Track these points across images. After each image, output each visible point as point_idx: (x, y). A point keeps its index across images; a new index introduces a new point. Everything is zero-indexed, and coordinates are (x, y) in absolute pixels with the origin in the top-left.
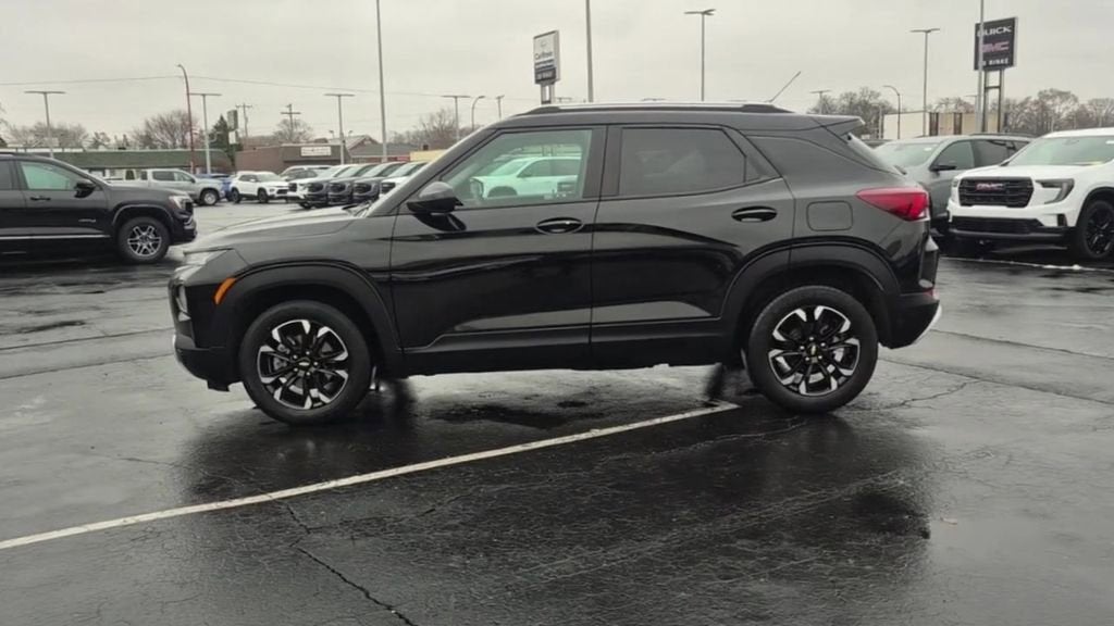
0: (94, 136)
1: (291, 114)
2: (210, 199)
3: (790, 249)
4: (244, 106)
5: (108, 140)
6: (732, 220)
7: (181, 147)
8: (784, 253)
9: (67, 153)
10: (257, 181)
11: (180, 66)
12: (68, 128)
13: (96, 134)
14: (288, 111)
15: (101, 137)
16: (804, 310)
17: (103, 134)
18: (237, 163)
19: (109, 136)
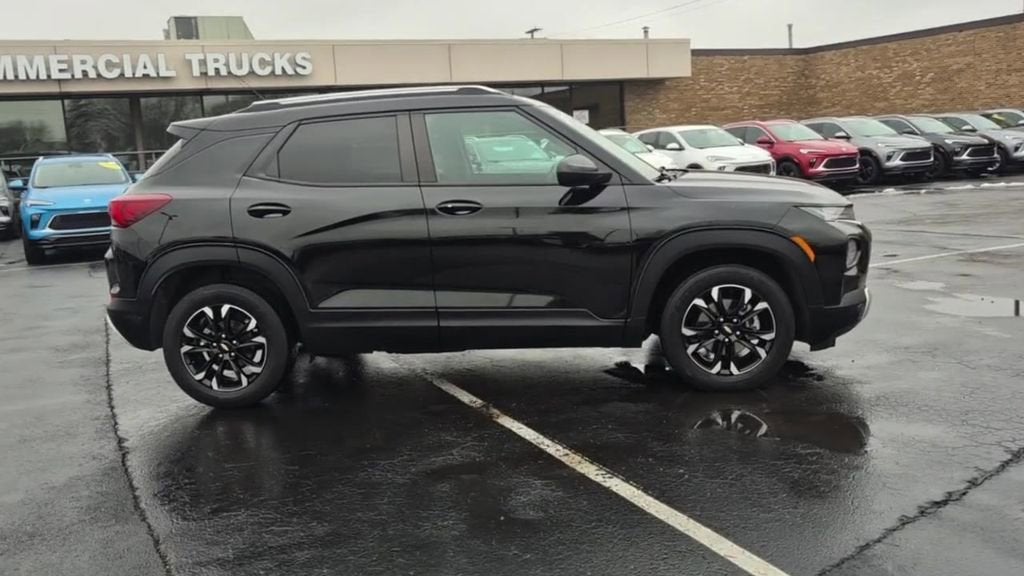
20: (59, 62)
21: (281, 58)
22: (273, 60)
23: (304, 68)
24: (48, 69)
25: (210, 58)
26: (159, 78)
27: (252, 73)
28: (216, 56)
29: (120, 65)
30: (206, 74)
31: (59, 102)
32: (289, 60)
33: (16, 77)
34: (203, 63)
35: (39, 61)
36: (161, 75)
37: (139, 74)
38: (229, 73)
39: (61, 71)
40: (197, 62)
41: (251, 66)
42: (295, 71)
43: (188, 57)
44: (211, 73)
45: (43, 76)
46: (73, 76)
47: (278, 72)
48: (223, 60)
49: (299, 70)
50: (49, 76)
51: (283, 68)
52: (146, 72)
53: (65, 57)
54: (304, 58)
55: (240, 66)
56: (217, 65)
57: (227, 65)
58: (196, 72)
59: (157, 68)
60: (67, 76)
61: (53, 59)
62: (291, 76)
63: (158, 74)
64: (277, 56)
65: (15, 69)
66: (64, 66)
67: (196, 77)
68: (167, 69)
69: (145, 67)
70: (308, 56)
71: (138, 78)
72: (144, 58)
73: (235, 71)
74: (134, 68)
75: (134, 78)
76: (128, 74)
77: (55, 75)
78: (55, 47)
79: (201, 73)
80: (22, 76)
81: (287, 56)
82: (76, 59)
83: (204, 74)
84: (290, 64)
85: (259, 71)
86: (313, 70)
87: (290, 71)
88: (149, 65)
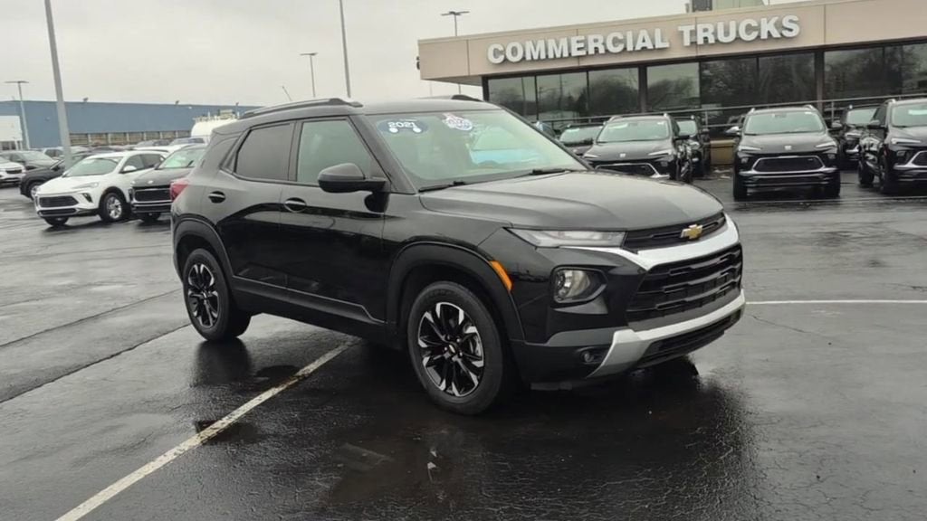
20: (578, 42)
21: (768, 22)
22: (760, 25)
23: (791, 30)
24: (569, 48)
25: (700, 27)
26: (654, 49)
27: (738, 39)
28: (707, 26)
29: (624, 41)
30: (696, 42)
31: (585, 74)
32: (775, 24)
33: (547, 56)
34: (693, 33)
35: (564, 43)
36: (657, 47)
37: (638, 48)
38: (717, 41)
39: (579, 49)
40: (689, 34)
41: (737, 32)
42: (782, 34)
43: (680, 29)
44: (700, 41)
45: (566, 55)
46: (587, 52)
47: (764, 36)
48: (711, 30)
49: (786, 33)
50: (570, 54)
51: (769, 32)
52: (644, 45)
53: (583, 38)
54: (791, 21)
55: (727, 33)
56: (706, 35)
57: (715, 34)
58: (687, 42)
59: (653, 40)
60: (583, 53)
61: (574, 40)
62: (778, 39)
63: (654, 46)
64: (764, 21)
65: (547, 50)
66: (582, 45)
67: (687, 47)
68: (662, 41)
69: (644, 41)
70: (795, 19)
71: (639, 51)
72: (643, 33)
73: (722, 38)
74: (635, 43)
75: (634, 51)
76: (630, 48)
77: (575, 53)
78: (576, 29)
79: (692, 43)
80: (551, 56)
81: (774, 20)
82: (591, 38)
83: (694, 43)
84: (777, 28)
85: (744, 36)
86: (800, 33)
87: (776, 34)
88: (647, 39)
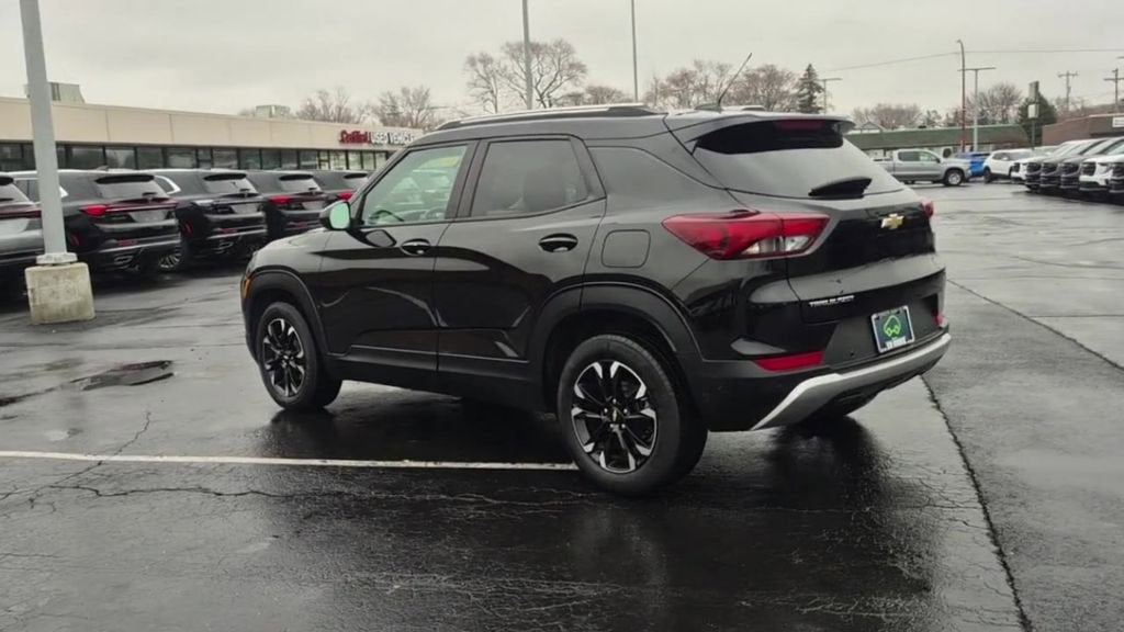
0: (925, 114)
1: (1116, 80)
2: (954, 179)
3: (582, 287)
4: (1068, 75)
5: (939, 118)
6: (540, 248)
7: (1000, 122)
8: (574, 292)
9: (866, 135)
10: (1010, 159)
11: (959, 41)
12: (904, 107)
13: (928, 112)
14: (1113, 77)
15: (933, 115)
16: (601, 364)
17: (935, 112)
18: (1044, 138)
19: (939, 113)
